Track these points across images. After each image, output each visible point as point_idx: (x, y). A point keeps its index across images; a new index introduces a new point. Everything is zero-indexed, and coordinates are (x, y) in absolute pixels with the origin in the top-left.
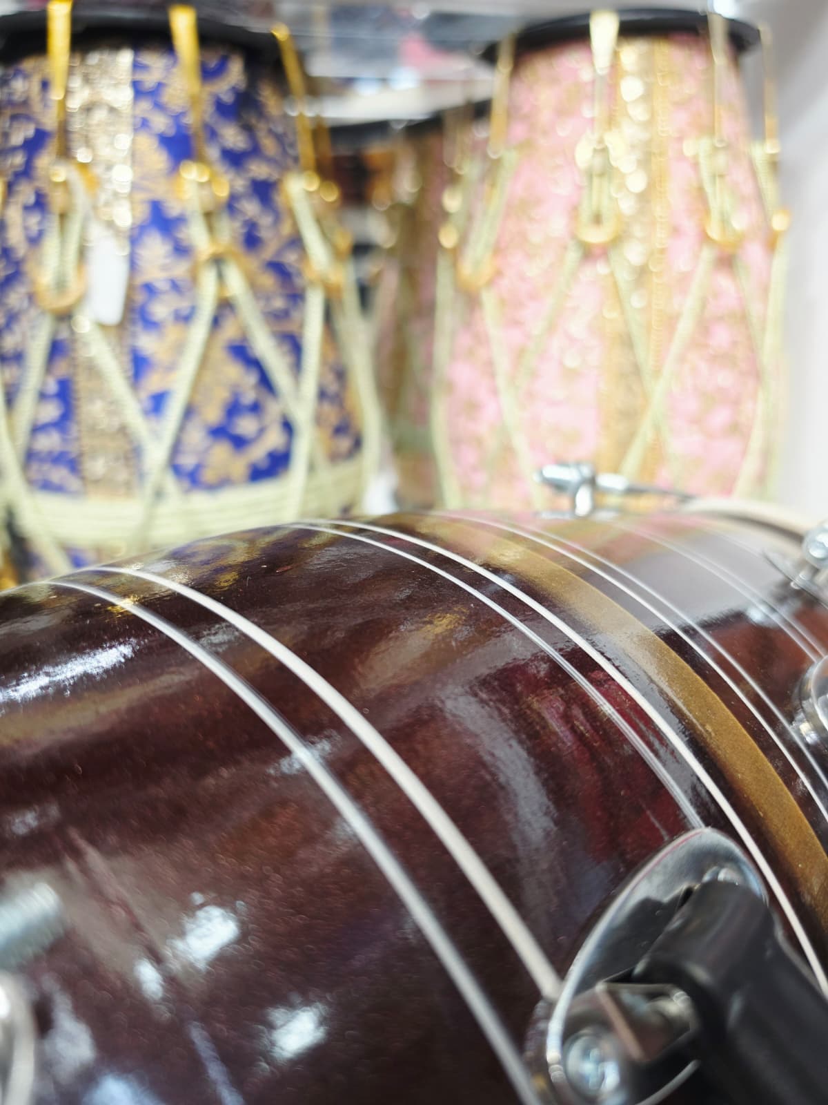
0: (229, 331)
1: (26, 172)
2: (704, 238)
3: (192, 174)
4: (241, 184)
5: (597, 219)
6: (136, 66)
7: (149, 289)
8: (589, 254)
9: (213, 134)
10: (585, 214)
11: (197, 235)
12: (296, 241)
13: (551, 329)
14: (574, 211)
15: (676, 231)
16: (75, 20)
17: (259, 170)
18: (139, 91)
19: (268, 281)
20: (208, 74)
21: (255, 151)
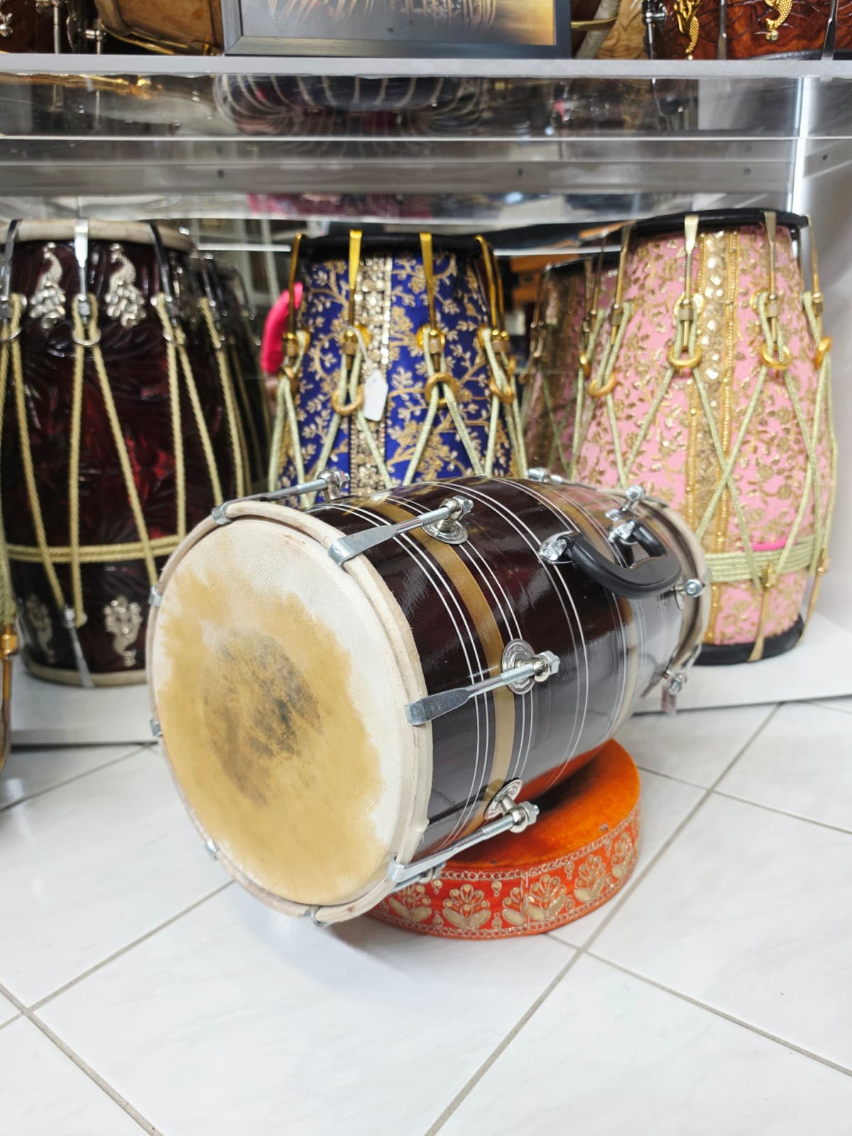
0: (444, 426)
1: (327, 329)
2: (762, 362)
3: (426, 331)
4: (453, 335)
5: (685, 350)
6: (395, 267)
7: (398, 400)
8: (677, 373)
9: (438, 305)
10: (677, 347)
11: (427, 367)
12: (485, 369)
13: (652, 422)
14: (669, 345)
15: (741, 357)
16: (363, 242)
17: (463, 326)
18: (395, 281)
19: (467, 394)
20: (437, 270)
21: (463, 316)
